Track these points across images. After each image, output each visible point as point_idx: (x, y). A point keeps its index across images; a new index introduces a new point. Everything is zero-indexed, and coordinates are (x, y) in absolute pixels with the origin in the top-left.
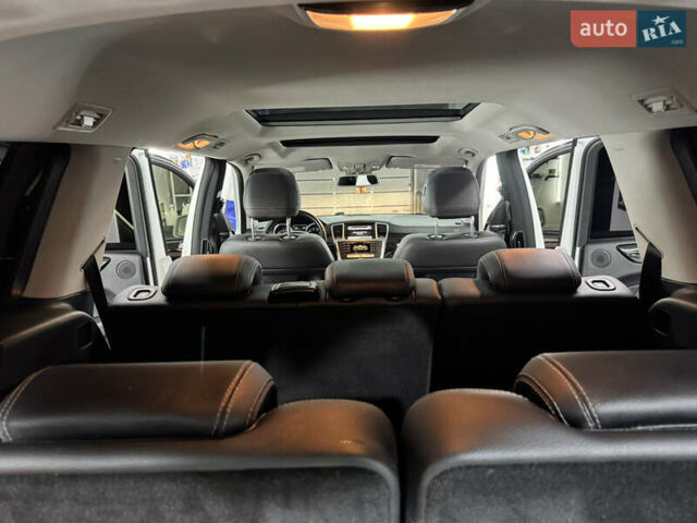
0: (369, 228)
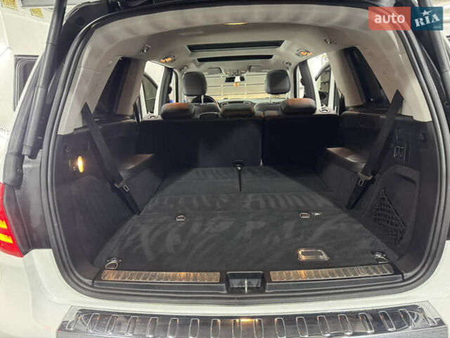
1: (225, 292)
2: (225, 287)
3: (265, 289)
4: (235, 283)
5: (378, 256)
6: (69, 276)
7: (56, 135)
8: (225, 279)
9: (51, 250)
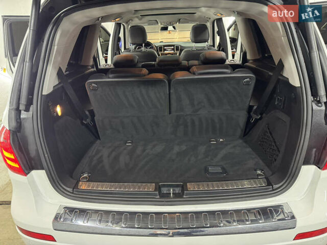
0: (173, 47)
1: (158, 197)
2: (158, 194)
3: (183, 195)
4: (165, 190)
5: (259, 172)
6: (57, 187)
7: (42, 95)
8: (158, 188)
9: (44, 171)
